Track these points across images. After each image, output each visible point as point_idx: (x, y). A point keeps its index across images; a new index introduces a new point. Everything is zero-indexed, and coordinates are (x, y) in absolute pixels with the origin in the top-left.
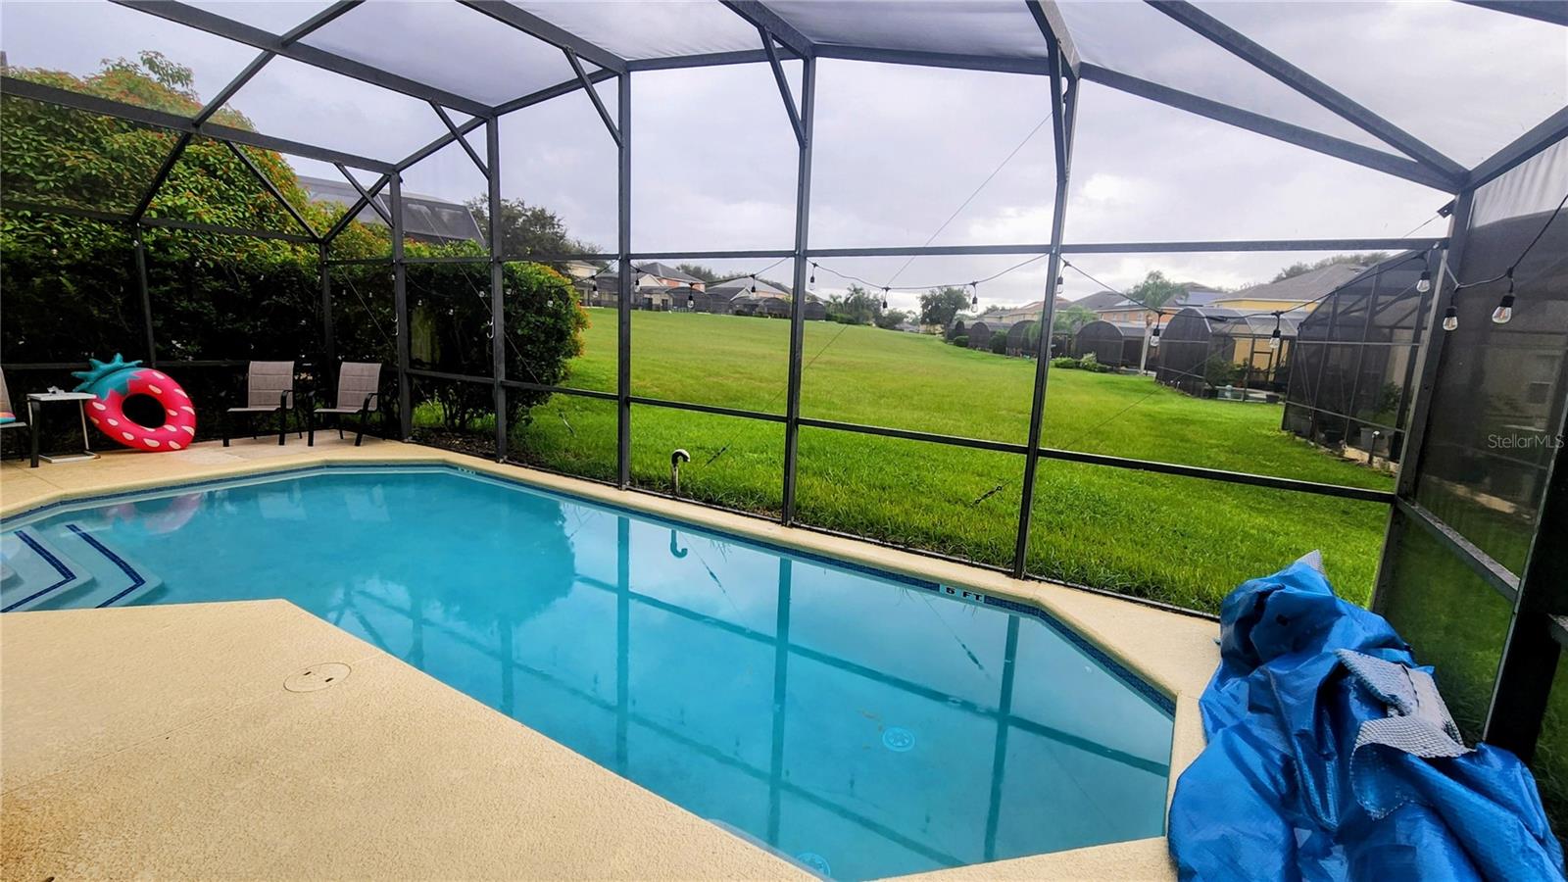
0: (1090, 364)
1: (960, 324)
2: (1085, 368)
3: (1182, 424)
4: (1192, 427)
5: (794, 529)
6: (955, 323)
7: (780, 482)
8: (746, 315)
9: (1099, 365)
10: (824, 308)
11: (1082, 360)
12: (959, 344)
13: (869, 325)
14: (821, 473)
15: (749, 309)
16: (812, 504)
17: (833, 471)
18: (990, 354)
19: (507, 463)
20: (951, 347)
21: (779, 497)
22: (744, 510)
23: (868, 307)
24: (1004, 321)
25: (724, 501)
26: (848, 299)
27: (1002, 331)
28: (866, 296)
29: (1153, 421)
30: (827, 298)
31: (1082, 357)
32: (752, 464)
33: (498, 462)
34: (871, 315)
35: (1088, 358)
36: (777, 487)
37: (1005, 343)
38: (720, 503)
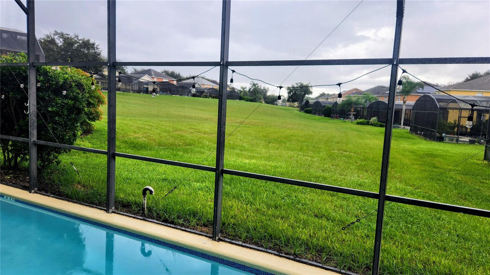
0: (375, 122)
1: (307, 102)
2: (372, 125)
3: (431, 157)
4: (437, 159)
5: (221, 242)
6: (305, 101)
7: (212, 204)
8: (198, 96)
9: (379, 123)
10: (238, 93)
11: (371, 121)
12: (307, 112)
13: (261, 102)
14: (237, 197)
15: (200, 93)
16: (232, 221)
17: (245, 195)
18: (323, 117)
19: (37, 193)
20: (303, 114)
21: (211, 217)
22: (188, 227)
23: (261, 93)
24: (330, 100)
25: (176, 220)
26: (250, 89)
27: (329, 105)
28: (259, 87)
29: (416, 155)
30: (239, 88)
31: (371, 119)
32: (195, 190)
33: (30, 192)
34: (262, 97)
35: (374, 119)
36: (210, 208)
37: (330, 111)
38: (172, 223)
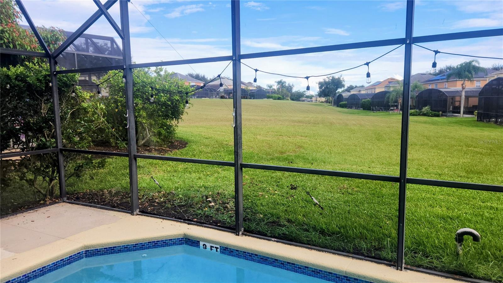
0: (428, 112)
2: (424, 115)
6: (338, 95)
8: (226, 98)
9: (433, 113)
10: (265, 92)
13: (287, 100)
18: (361, 111)
20: (338, 108)
23: (286, 90)
24: (362, 92)
34: (288, 94)
35: (426, 109)
